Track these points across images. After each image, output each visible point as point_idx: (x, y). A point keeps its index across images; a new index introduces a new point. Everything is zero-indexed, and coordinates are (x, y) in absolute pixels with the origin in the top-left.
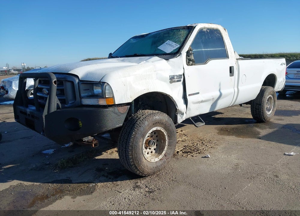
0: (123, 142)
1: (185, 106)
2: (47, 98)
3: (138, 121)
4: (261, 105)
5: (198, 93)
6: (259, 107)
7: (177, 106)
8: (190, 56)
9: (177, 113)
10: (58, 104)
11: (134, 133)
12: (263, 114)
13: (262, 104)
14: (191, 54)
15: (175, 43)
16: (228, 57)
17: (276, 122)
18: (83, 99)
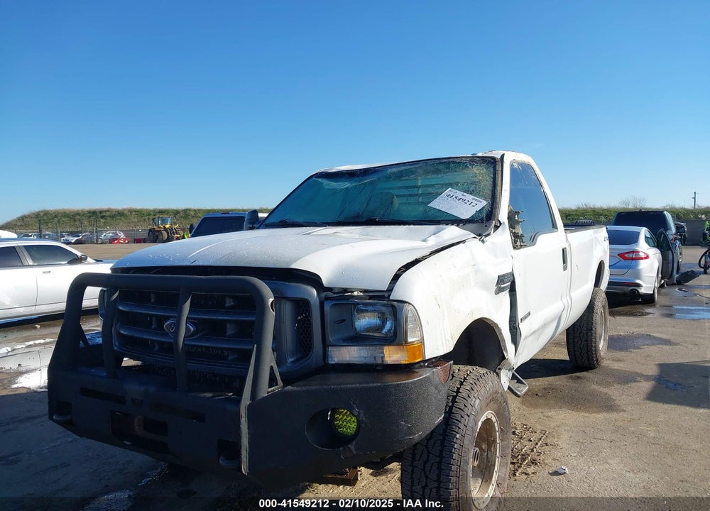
0: (425, 463)
1: (513, 347)
2: (251, 351)
3: (457, 400)
4: (592, 330)
5: (529, 314)
6: (587, 336)
7: (506, 351)
8: (517, 226)
9: (499, 369)
10: (272, 367)
11: (458, 436)
12: (595, 351)
13: (594, 329)
14: (518, 222)
15: (471, 194)
16: (557, 228)
17: (616, 366)
18: (330, 349)
